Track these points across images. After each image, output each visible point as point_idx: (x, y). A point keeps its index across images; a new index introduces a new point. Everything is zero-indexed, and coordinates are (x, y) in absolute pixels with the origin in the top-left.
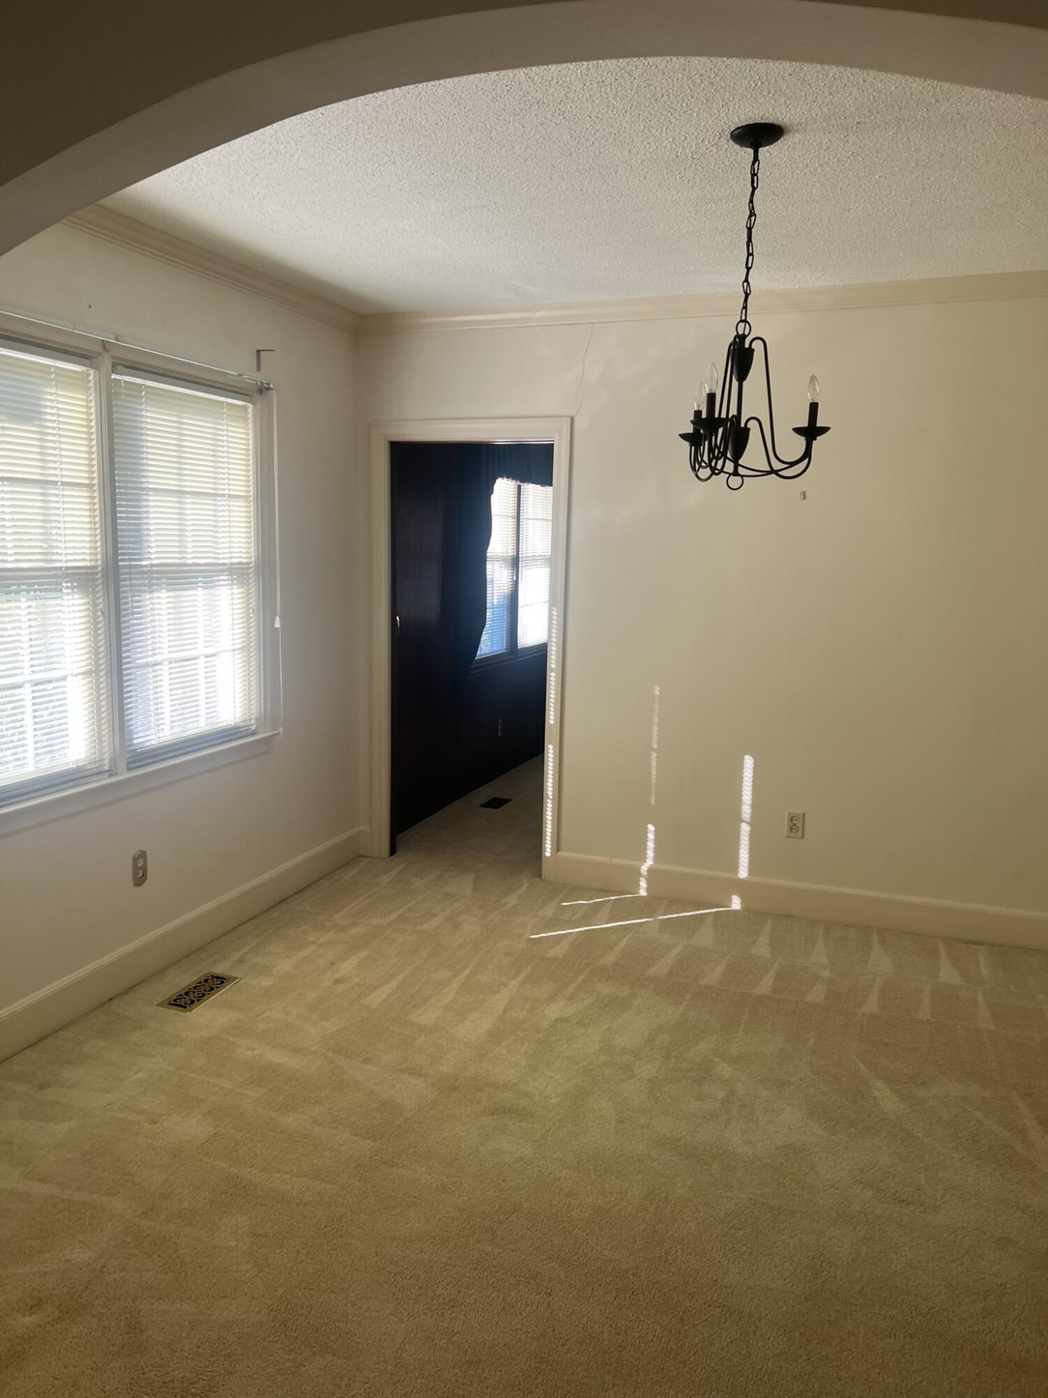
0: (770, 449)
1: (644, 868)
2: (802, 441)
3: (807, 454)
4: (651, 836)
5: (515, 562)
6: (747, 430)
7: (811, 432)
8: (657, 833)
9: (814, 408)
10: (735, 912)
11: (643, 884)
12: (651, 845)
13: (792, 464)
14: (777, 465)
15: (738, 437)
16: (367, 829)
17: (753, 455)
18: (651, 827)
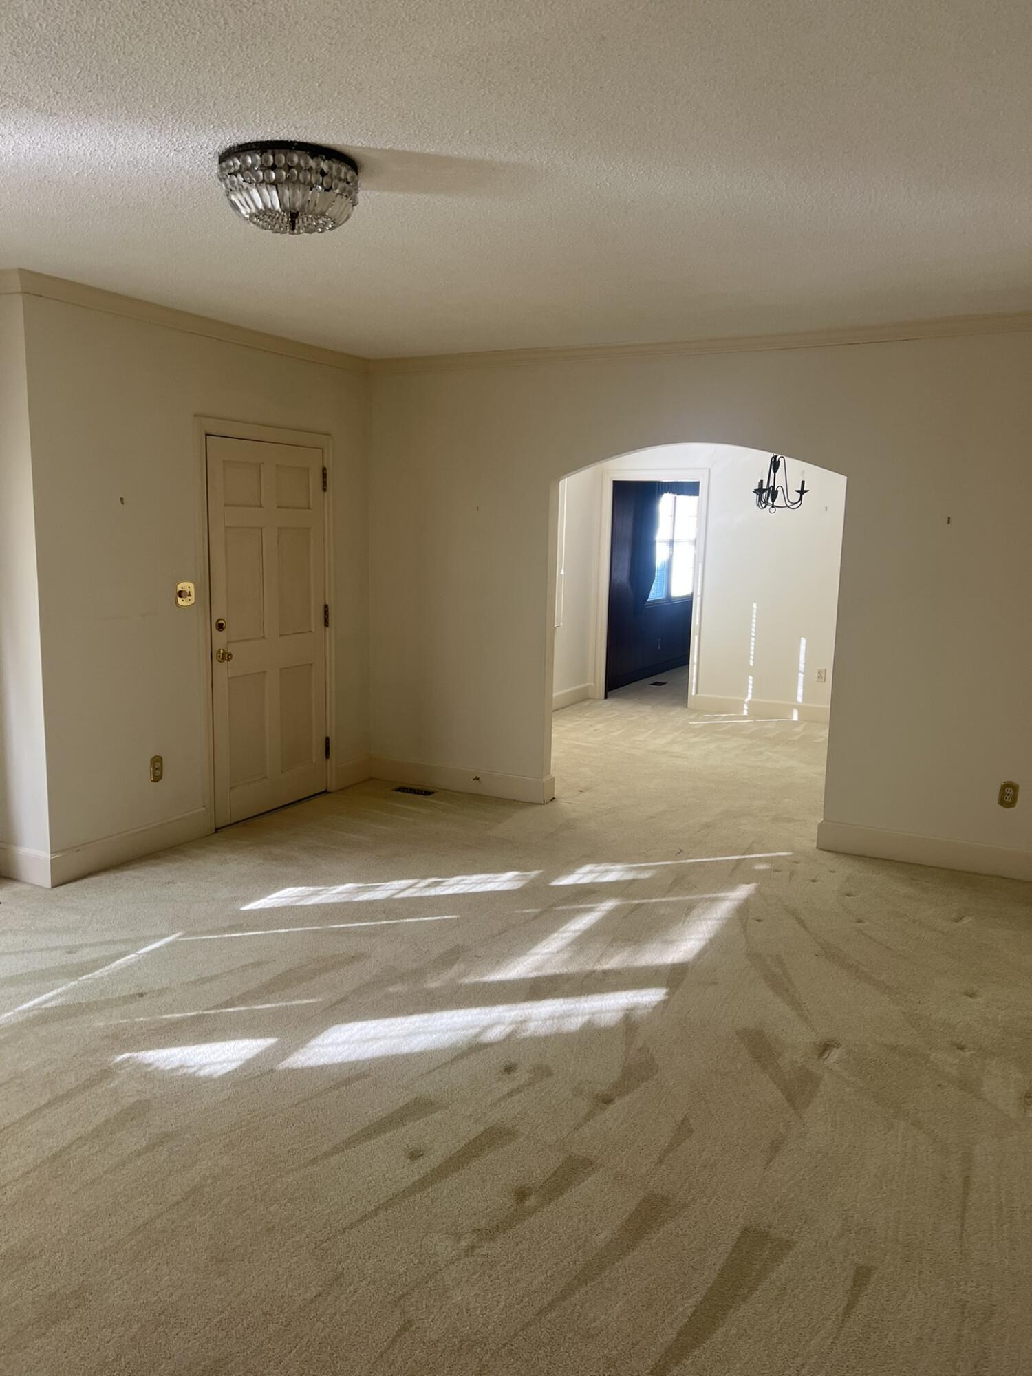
0: (786, 498)
1: (747, 700)
2: (799, 494)
3: (801, 499)
4: (751, 682)
5: (671, 543)
6: (777, 491)
7: (802, 492)
8: (753, 680)
9: (803, 482)
10: (795, 721)
11: (746, 707)
12: (750, 687)
13: (795, 504)
14: (789, 504)
15: (773, 493)
16: (593, 684)
17: (779, 501)
18: (751, 677)
